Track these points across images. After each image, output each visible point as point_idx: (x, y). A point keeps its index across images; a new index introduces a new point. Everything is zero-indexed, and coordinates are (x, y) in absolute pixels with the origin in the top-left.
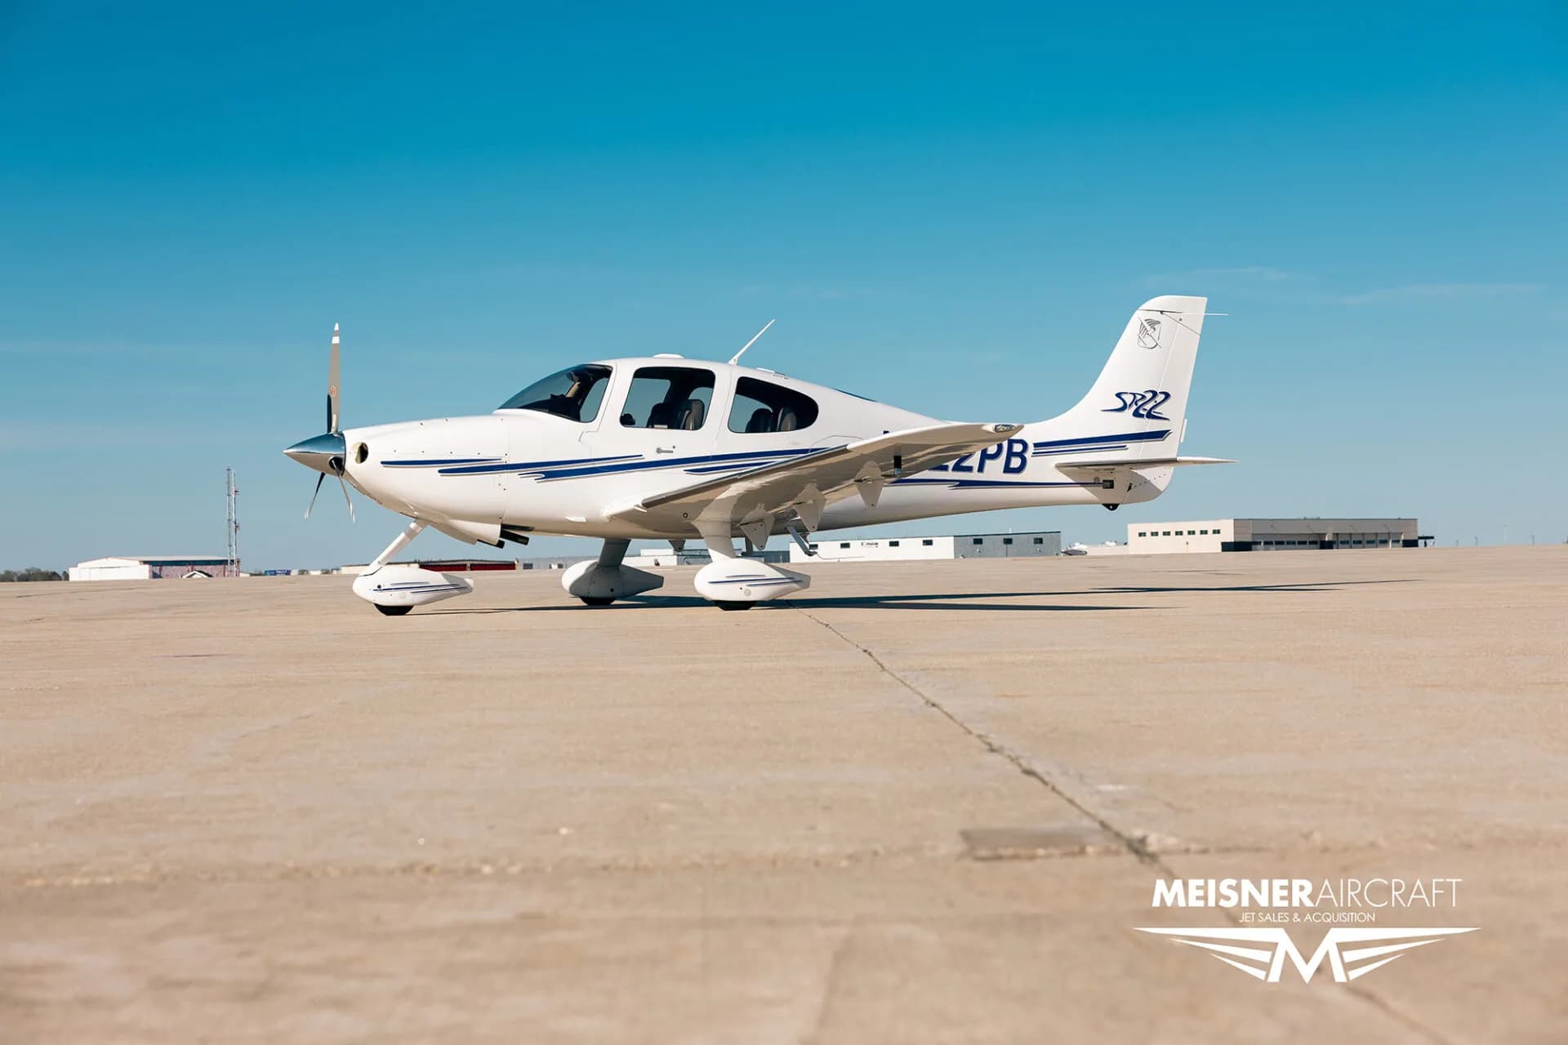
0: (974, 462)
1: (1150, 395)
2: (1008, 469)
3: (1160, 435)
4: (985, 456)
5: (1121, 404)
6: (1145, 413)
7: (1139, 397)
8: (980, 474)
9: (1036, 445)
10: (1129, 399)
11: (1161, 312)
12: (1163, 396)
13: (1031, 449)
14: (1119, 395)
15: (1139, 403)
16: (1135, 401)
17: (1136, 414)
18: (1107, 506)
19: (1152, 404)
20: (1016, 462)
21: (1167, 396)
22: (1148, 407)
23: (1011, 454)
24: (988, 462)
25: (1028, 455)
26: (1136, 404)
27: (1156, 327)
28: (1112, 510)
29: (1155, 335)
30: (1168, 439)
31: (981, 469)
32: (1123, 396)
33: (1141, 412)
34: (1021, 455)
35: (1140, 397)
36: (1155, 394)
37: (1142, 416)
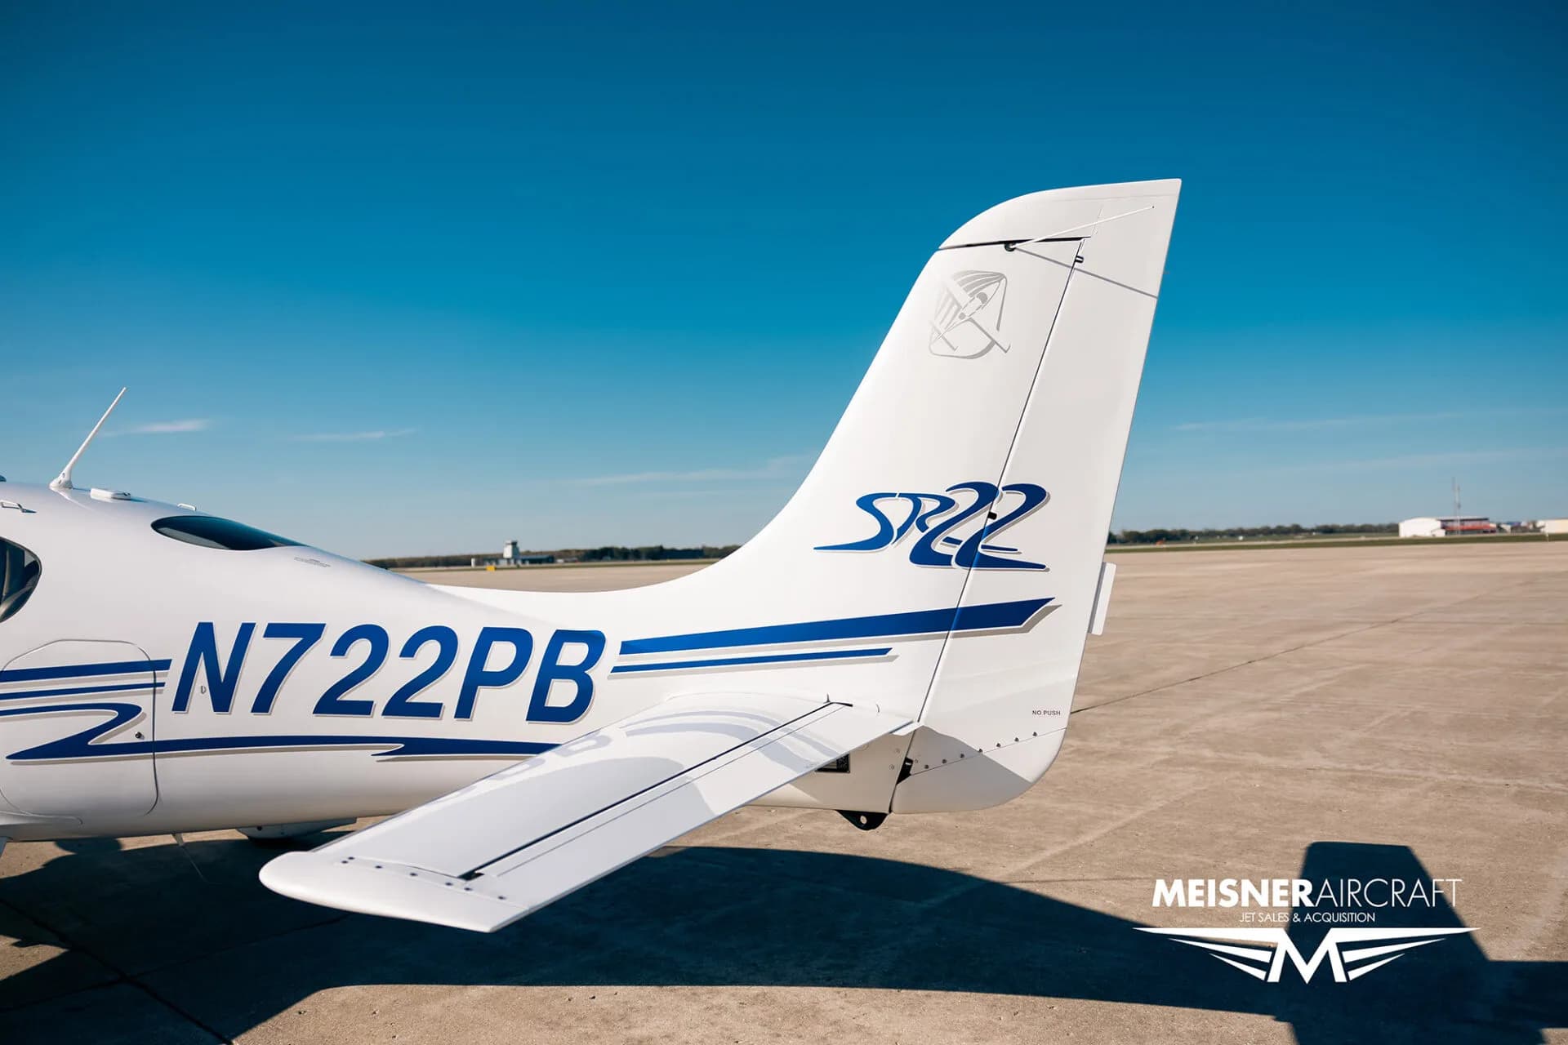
0: (446, 690)
1: (972, 497)
2: (539, 711)
3: (1015, 615)
4: (477, 677)
5: (873, 529)
6: (953, 551)
7: (929, 505)
8: (463, 722)
9: (628, 648)
10: (898, 512)
11: (1008, 245)
12: (1020, 499)
13: (611, 655)
14: (866, 503)
15: (933, 523)
16: (917, 519)
17: (923, 555)
18: (852, 816)
19: (979, 521)
20: (562, 693)
21: (1035, 496)
22: (964, 532)
23: (551, 670)
24: (484, 693)
25: (598, 674)
26: (922, 526)
27: (988, 291)
28: (867, 827)
29: (987, 318)
30: (1043, 628)
31: (464, 709)
32: (879, 504)
33: (939, 546)
34: (579, 674)
35: (936, 504)
36: (987, 493)
37: (944, 560)
